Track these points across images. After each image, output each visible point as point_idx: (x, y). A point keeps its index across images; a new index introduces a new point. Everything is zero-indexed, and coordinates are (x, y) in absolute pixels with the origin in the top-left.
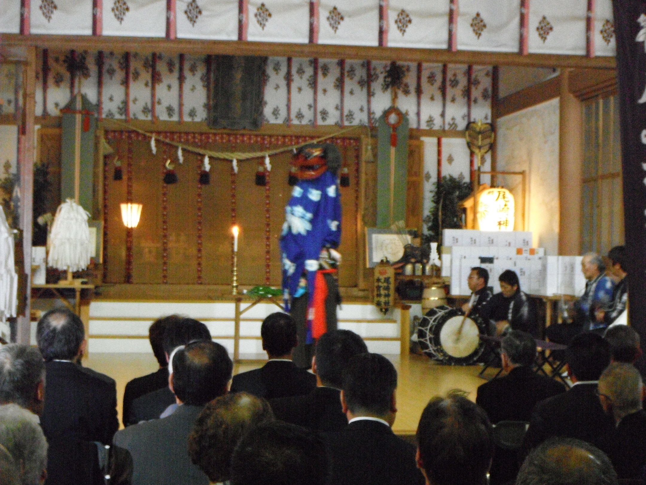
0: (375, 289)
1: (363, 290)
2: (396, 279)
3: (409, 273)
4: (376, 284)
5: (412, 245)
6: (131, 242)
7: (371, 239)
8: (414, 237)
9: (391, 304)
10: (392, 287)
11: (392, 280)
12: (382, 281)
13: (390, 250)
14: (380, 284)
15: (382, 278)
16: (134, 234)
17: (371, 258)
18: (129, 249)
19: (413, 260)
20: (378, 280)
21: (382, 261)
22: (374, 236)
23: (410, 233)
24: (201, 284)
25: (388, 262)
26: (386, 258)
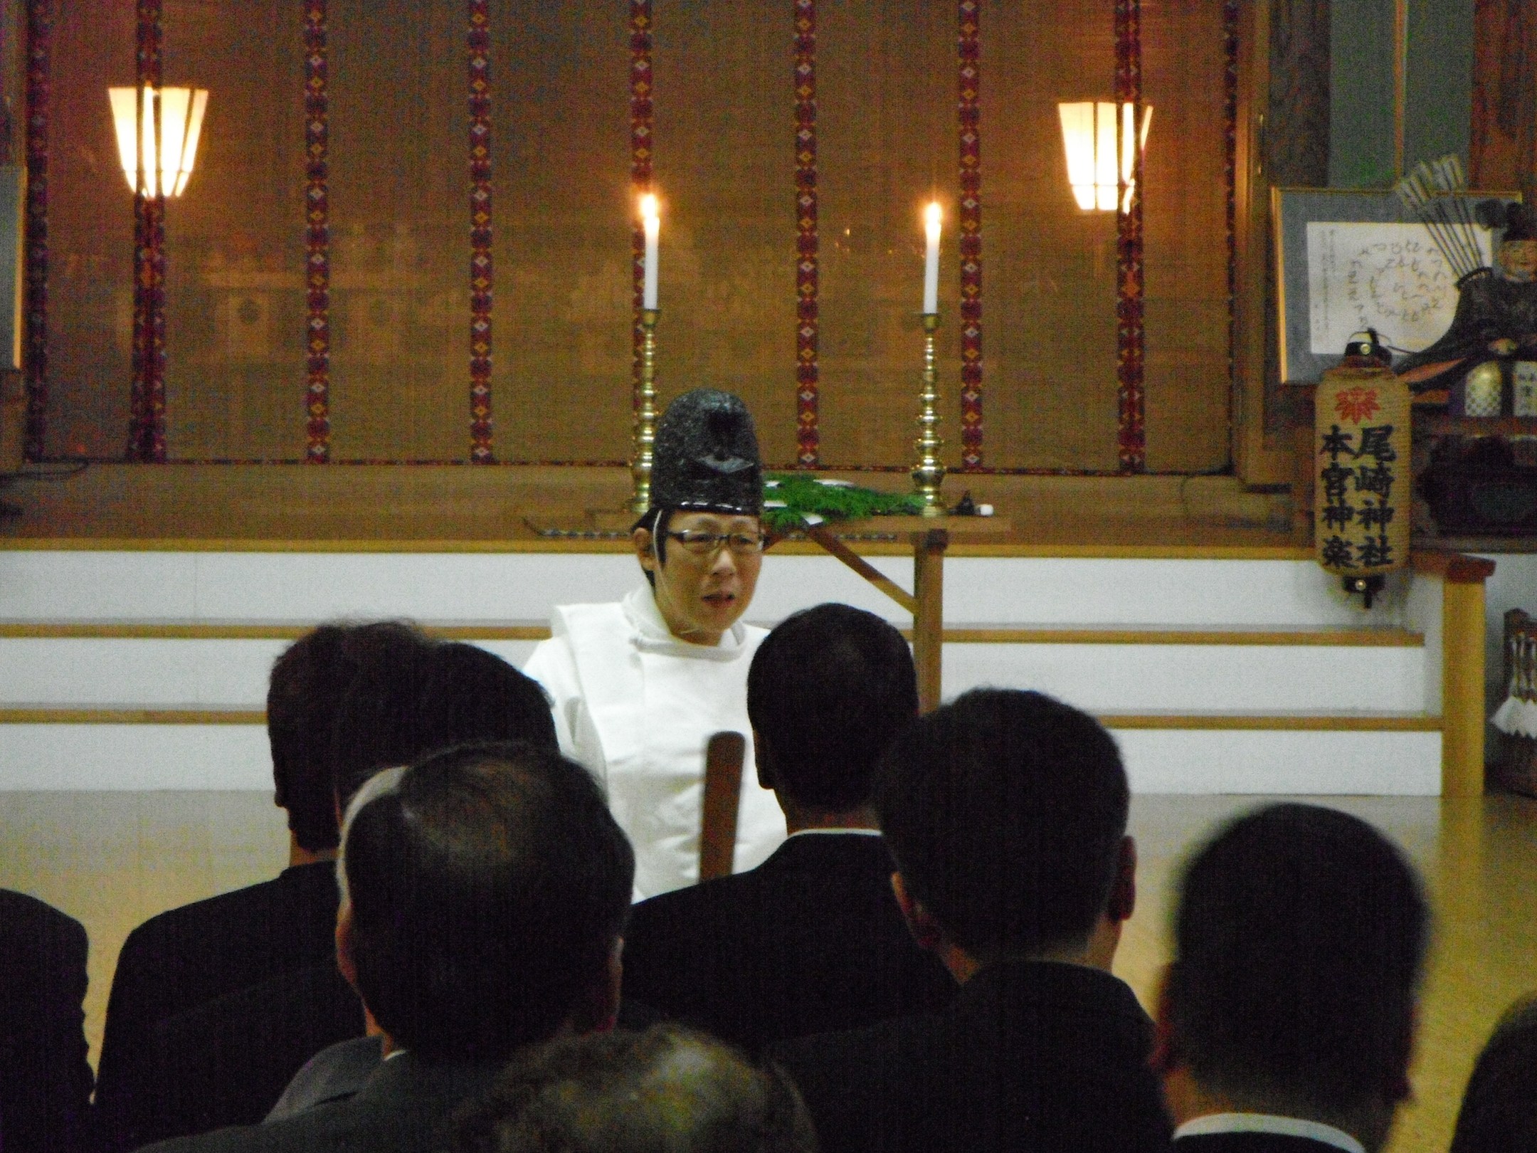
0: (1321, 484)
1: (1264, 490)
2: (1417, 440)
3: (1484, 405)
4: (1324, 461)
5: (1498, 272)
6: (158, 268)
7: (1298, 243)
8: (1507, 237)
9: (1397, 554)
10: (1400, 470)
11: (1400, 442)
12: (1355, 444)
13: (1393, 300)
14: (1344, 460)
15: (1353, 430)
16: (173, 229)
17: (1300, 336)
18: (148, 300)
19: (1502, 347)
20: (1336, 442)
21: (1353, 348)
22: (1315, 231)
23: (1489, 215)
24: (489, 461)
25: (1380, 354)
26: (1373, 334)
